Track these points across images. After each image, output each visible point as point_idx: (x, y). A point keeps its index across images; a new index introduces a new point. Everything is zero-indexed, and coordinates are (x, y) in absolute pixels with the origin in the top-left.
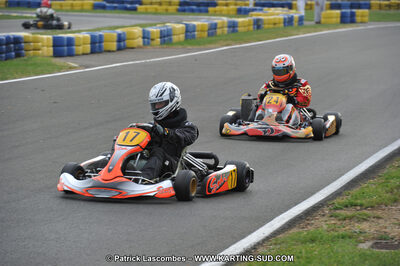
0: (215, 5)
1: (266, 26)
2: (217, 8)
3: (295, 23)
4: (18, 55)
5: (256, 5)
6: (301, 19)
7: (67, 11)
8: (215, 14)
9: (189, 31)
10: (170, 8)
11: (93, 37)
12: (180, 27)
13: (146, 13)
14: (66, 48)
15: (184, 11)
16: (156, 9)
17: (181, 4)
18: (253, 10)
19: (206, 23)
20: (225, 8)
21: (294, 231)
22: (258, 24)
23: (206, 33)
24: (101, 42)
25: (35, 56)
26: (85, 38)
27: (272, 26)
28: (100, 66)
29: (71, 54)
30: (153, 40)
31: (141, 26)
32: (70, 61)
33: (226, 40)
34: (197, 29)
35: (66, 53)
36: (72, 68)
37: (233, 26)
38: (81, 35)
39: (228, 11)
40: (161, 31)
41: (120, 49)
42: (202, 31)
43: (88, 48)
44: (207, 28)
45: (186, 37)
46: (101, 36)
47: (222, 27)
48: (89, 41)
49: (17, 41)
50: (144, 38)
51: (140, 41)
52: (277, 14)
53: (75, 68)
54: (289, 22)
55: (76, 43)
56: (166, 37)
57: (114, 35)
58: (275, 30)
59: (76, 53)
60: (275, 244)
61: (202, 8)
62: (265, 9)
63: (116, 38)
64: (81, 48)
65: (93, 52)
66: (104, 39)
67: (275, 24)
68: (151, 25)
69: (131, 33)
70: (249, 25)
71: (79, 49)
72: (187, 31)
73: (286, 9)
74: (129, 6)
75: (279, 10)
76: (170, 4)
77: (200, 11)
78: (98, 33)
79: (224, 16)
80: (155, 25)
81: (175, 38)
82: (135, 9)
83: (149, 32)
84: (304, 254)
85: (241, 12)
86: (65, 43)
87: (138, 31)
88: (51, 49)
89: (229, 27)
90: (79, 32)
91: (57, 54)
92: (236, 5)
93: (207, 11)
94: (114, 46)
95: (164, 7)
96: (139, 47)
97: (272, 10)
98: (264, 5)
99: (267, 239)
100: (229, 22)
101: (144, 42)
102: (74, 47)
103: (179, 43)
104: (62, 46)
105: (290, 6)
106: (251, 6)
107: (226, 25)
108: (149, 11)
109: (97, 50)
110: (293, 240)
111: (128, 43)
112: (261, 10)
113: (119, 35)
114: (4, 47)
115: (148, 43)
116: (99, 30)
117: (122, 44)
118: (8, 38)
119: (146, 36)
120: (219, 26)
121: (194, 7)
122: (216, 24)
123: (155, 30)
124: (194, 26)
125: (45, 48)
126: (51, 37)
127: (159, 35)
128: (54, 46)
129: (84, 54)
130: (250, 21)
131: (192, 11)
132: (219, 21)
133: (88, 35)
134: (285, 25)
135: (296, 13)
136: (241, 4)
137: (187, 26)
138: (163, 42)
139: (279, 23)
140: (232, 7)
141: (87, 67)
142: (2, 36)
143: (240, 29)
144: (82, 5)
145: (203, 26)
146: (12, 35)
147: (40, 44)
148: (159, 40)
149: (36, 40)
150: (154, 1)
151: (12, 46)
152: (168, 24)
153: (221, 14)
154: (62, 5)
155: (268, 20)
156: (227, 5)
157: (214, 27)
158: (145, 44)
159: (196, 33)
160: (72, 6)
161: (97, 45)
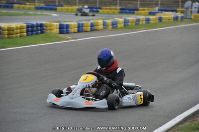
0: (138, 10)
1: (165, 20)
2: (139, 11)
3: (179, 19)
4: (42, 32)
5: (159, 10)
6: (182, 18)
7: (65, 12)
8: (138, 14)
9: (126, 22)
10: (115, 11)
11: (79, 24)
12: (121, 20)
13: (103, 13)
14: (65, 29)
15: (122, 13)
16: (109, 12)
17: (121, 9)
18: (158, 13)
19: (135, 19)
20: (143, 12)
21: (187, 123)
22: (160, 19)
23: (134, 24)
25: (50, 33)
26: (75, 25)
27: (167, 21)
28: (82, 38)
29: (67, 33)
30: (108, 26)
31: (102, 19)
32: (67, 36)
33: (144, 27)
34: (130, 21)
35: (65, 32)
36: (68, 39)
37: (148, 20)
38: (73, 23)
39: (145, 13)
40: (112, 22)
41: (92, 30)
42: (132, 22)
43: (76, 29)
44: (135, 21)
45: (125, 25)
46: (82, 24)
47: (143, 21)
48: (77, 26)
49: (41, 25)
50: (104, 25)
51: (101, 27)
52: (170, 15)
53: (70, 39)
54: (176, 19)
55: (70, 27)
56: (114, 25)
57: (89, 23)
58: (169, 22)
59: (70, 32)
60: (178, 130)
61: (131, 11)
62: (164, 12)
63: (90, 25)
64: (72, 29)
65: (79, 31)
66: (84, 25)
67: (169, 20)
68: (107, 19)
69: (97, 23)
70: (156, 20)
71: (72, 30)
72: (125, 22)
73: (174, 13)
74: (95, 10)
75: (170, 13)
76: (115, 9)
77: (131, 13)
78: (81, 23)
79: (143, 15)
80: (109, 19)
81: (119, 26)
82: (98, 12)
83: (106, 22)
85: (151, 14)
86: (65, 27)
87: (101, 22)
88: (58, 30)
89: (146, 20)
90: (72, 22)
91: (61, 32)
92: (148, 10)
93: (134, 13)
94: (89, 29)
95: (112, 11)
96: (101, 30)
97: (167, 13)
99: (173, 127)
100: (146, 18)
101: (104, 27)
102: (69, 29)
103: (121, 28)
104: (64, 28)
105: (176, 11)
106: (157, 11)
107: (144, 19)
108: (105, 12)
109: (80, 31)
110: (188, 128)
111: (96, 27)
112: (161, 13)
113: (92, 23)
114: (35, 28)
115: (106, 28)
116: (80, 21)
117: (93, 28)
118: (37, 24)
119: (105, 24)
120: (141, 20)
121: (128, 11)
123: (109, 21)
124: (128, 20)
125: (55, 29)
126: (58, 24)
127: (111, 24)
128: (60, 28)
129: (74, 33)
130: (156, 18)
131: (126, 13)
132: (141, 17)
133: (76, 23)
134: (174, 21)
135: (179, 15)
136: (151, 10)
137: (125, 19)
138: (113, 28)
139: (171, 19)
140: (146, 11)
141: (76, 39)
142: (34, 23)
143: (151, 22)
144: (72, 9)
145: (133, 20)
146: (39, 22)
147: (53, 27)
148: (111, 26)
149: (51, 26)
150: (107, 8)
151: (39, 28)
152: (116, 19)
153: (141, 14)
154: (62, 9)
155: (166, 17)
156: (144, 10)
157: (138, 20)
158: (104, 28)
159: (129, 23)
160: (67, 9)
161: (81, 28)
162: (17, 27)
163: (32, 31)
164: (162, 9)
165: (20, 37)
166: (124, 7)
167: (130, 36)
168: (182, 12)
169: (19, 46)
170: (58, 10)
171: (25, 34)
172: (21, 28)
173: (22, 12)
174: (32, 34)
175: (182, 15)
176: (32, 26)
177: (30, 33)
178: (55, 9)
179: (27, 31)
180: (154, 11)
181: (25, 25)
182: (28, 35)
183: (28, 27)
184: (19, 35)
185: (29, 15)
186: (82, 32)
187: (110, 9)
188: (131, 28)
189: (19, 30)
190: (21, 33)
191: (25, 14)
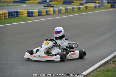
0: (73, 2)
1: (89, 8)
2: (74, 3)
3: (97, 7)
4: (17, 16)
5: (86, 2)
6: (99, 6)
7: (31, 4)
8: (73, 5)
9: (66, 9)
11: (39, 11)
12: (64, 8)
14: (31, 14)
15: (64, 4)
16: (56, 4)
17: (63, 2)
18: (85, 4)
19: (71, 7)
20: (76, 3)
21: (102, 68)
22: (86, 8)
23: (71, 10)
24: (41, 12)
25: (22, 16)
26: (36, 11)
27: (90, 8)
28: (41, 19)
29: (32, 16)
30: (56, 12)
32: (32, 18)
33: (77, 12)
34: (69, 9)
35: (31, 16)
36: (33, 20)
37: (79, 8)
38: (35, 11)
39: (77, 4)
40: (58, 10)
41: (46, 15)
42: (70, 10)
43: (37, 14)
44: (71, 9)
45: (66, 11)
46: (41, 11)
47: (76, 9)
48: (38, 12)
49: (17, 12)
50: (53, 11)
51: (52, 12)
52: (92, 5)
54: (95, 7)
55: (34, 13)
56: (60, 11)
57: (45, 10)
58: (91, 9)
59: (34, 16)
60: (97, 72)
61: (70, 3)
65: (39, 15)
66: (42, 12)
67: (91, 8)
69: (49, 10)
70: (84, 8)
71: (35, 15)
73: (94, 4)
75: (92, 4)
76: (60, 2)
77: (69, 4)
78: (40, 10)
80: (56, 8)
81: (62, 12)
83: (55, 10)
84: (106, 75)
85: (81, 4)
86: (31, 13)
87: (52, 9)
88: (27, 14)
89: (78, 8)
91: (29, 16)
92: (79, 2)
93: (71, 4)
94: (45, 14)
95: (59, 3)
96: (52, 14)
97: (90, 4)
98: (87, 2)
99: (94, 70)
102: (33, 14)
105: (96, 3)
106: (84, 3)
108: (54, 4)
109: (40, 15)
110: (102, 71)
111: (49, 13)
112: (87, 4)
114: (13, 14)
116: (40, 9)
117: (47, 13)
118: (14, 11)
120: (75, 8)
121: (67, 3)
122: (74, 8)
123: (57, 9)
124: (68, 8)
125: (25, 14)
126: (27, 11)
129: (36, 16)
131: (67, 4)
132: (75, 7)
133: (37, 11)
134: (94, 8)
135: (97, 5)
136: (81, 2)
137: (66, 8)
138: (59, 13)
139: (92, 7)
140: (78, 3)
141: (37, 20)
142: (13, 10)
143: (81, 9)
144: (35, 2)
145: (70, 8)
146: (15, 10)
147: (23, 13)
148: (58, 12)
149: (22, 12)
150: (56, 1)
151: (15, 13)
152: (60, 8)
153: (75, 5)
154: (29, 2)
155: (90, 6)
156: (77, 2)
157: (73, 8)
158: (54, 13)
159: (68, 10)
160: (32, 2)
161: (40, 13)
162: (2, 13)
163: (12, 15)
164: (87, 1)
165: (5, 19)
166: (65, 1)
167: (69, 18)
168: (99, 3)
169: (4, 24)
170: (27, 3)
171: (7, 17)
172: (5, 14)
173: (5, 4)
174: (11, 17)
175: (99, 5)
176: (12, 12)
177: (10, 16)
178: (25, 3)
179: (9, 16)
180: (83, 3)
181: (7, 12)
182: (9, 18)
183: (9, 13)
184: (4, 18)
185: (10, 6)
186: (41, 15)
187: (57, 2)
188: (69, 13)
189: (3, 15)
190: (5, 16)
191: (7, 6)
